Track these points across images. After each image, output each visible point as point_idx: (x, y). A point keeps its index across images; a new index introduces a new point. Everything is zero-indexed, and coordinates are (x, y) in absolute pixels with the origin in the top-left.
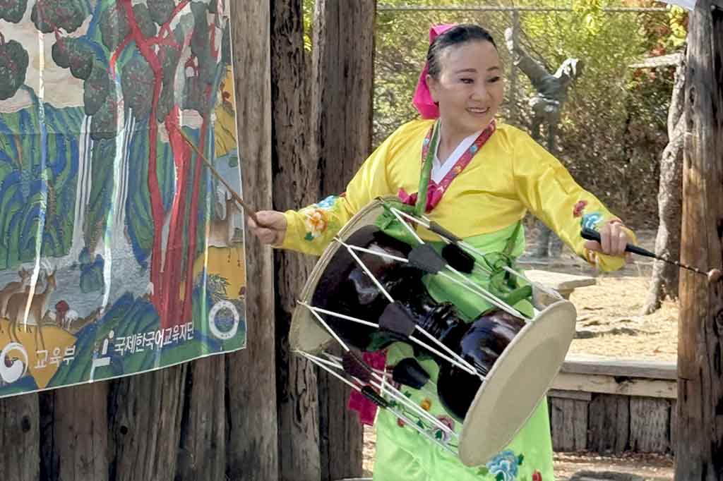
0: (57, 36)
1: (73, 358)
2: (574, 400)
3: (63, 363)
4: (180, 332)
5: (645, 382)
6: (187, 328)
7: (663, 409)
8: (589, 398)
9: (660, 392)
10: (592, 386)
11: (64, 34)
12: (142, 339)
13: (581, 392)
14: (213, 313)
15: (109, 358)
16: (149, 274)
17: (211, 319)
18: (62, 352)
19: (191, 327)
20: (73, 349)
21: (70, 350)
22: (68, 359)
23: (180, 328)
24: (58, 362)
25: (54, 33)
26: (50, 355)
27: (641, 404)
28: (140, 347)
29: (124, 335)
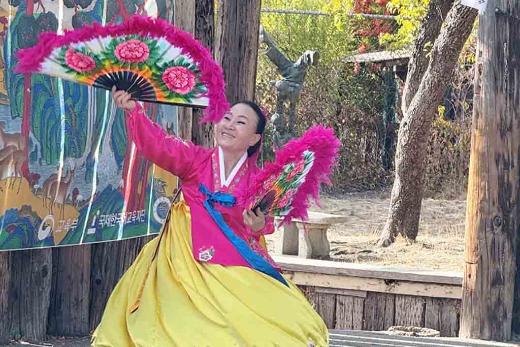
0: (76, 10)
1: (76, 227)
2: (354, 297)
3: (71, 229)
4: (137, 216)
5: (407, 284)
6: (141, 213)
7: (419, 305)
8: (365, 295)
9: (418, 292)
10: (368, 287)
11: (80, 9)
12: (114, 217)
13: (360, 291)
14: (156, 205)
15: (95, 229)
16: (122, 173)
17: (155, 209)
18: (72, 222)
19: (143, 213)
20: (77, 221)
21: (75, 221)
22: (73, 227)
23: (137, 213)
24: (68, 229)
25: (74, 8)
26: (65, 224)
27: (403, 300)
28: (113, 223)
29: (104, 214)
